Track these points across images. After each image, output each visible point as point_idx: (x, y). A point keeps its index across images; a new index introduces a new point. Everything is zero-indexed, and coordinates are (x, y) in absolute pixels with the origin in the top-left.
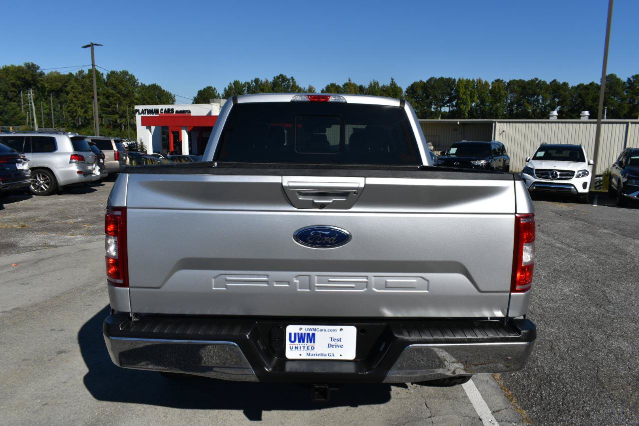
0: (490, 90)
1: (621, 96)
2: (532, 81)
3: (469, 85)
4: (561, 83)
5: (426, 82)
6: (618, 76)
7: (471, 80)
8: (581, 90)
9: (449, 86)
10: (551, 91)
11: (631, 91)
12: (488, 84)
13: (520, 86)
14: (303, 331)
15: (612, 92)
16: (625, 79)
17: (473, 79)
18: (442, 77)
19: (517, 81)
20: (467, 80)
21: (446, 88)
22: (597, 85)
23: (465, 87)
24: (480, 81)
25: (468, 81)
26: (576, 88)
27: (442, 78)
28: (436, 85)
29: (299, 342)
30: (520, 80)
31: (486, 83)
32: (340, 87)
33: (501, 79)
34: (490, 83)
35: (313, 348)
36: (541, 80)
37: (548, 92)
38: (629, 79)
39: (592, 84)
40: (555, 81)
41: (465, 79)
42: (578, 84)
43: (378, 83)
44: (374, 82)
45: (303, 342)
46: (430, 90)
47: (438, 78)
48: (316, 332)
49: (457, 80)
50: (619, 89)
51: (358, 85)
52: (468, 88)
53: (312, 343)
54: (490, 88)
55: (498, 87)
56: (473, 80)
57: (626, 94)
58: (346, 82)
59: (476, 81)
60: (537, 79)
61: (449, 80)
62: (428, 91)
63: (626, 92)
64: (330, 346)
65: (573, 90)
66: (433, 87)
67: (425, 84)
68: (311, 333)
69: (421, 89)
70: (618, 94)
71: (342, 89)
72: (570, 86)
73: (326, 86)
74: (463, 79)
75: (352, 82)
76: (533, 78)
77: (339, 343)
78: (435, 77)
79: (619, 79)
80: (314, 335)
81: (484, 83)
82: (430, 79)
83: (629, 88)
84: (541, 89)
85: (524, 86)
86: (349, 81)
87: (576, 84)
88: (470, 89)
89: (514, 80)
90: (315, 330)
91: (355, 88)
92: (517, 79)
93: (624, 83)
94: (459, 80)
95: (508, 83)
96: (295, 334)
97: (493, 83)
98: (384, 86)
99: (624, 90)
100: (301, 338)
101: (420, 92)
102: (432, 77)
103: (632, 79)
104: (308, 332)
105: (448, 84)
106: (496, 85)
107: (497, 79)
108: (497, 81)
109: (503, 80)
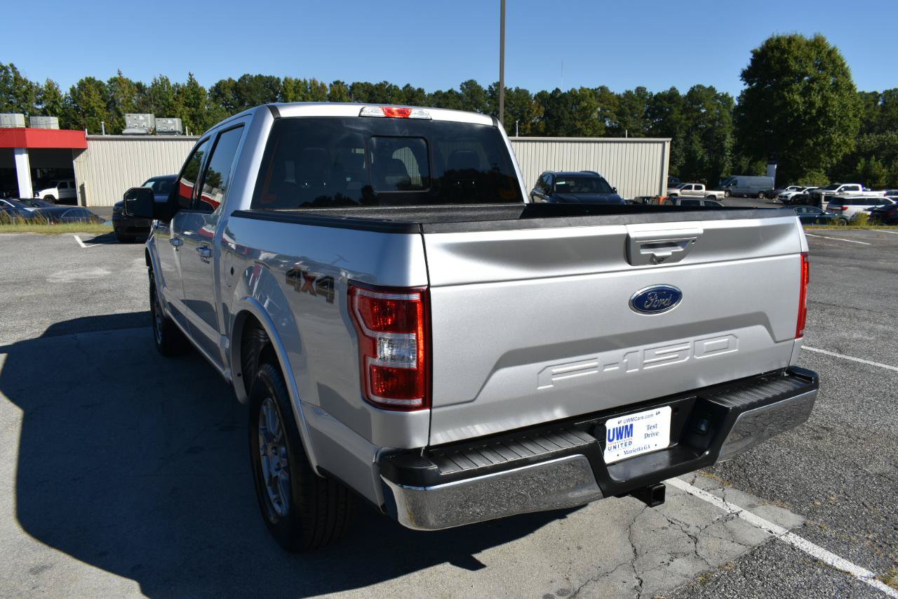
0: (328, 95)
1: (484, 108)
2: (381, 85)
3: (300, 87)
4: (416, 88)
5: (237, 80)
6: (479, 83)
7: (302, 80)
8: (440, 98)
9: (271, 88)
10: (406, 99)
11: (494, 102)
12: (325, 87)
13: (367, 91)
14: (622, 424)
15: (474, 102)
16: (485, 87)
17: (305, 80)
18: (260, 75)
19: (362, 84)
20: (296, 80)
21: (267, 90)
22: (457, 93)
23: (294, 89)
24: (314, 83)
25: (298, 82)
26: (434, 96)
27: (260, 77)
28: (252, 85)
29: (618, 439)
30: (366, 83)
31: (323, 86)
32: (104, 85)
33: (341, 81)
34: (328, 86)
35: (630, 443)
36: (391, 85)
37: (402, 100)
38: (490, 87)
39: (451, 92)
40: (408, 86)
41: (294, 79)
42: (436, 91)
43: (167, 80)
44: (162, 79)
45: (621, 438)
46: (244, 93)
47: (254, 76)
48: (633, 423)
49: (282, 79)
50: (482, 99)
51: (135, 81)
52: (298, 91)
53: (630, 437)
54: (329, 92)
55: (339, 91)
56: (305, 82)
57: (488, 105)
58: (113, 77)
59: (308, 82)
60: (386, 82)
61: (270, 79)
62: (242, 94)
63: (489, 103)
64: (647, 435)
65: (430, 98)
66: (248, 89)
67: (236, 84)
68: (629, 424)
69: (231, 92)
70: (481, 104)
71: (107, 86)
72: (426, 93)
73: (78, 82)
74: (291, 79)
75: (125, 76)
76: (382, 82)
77: (654, 431)
78: (251, 74)
79: (479, 87)
80: (631, 426)
81: (319, 85)
82: (244, 78)
83: (491, 97)
84: (393, 96)
85: (372, 92)
86: (120, 74)
87: (433, 92)
88: (302, 93)
89: (358, 83)
90: (632, 419)
91: (130, 87)
92: (363, 81)
93: (486, 91)
94: (286, 79)
95: (351, 87)
96: (614, 429)
97: (331, 85)
98: (177, 85)
99: (486, 100)
100: (620, 434)
101: (230, 96)
102: (246, 73)
103: (493, 87)
104: (626, 424)
105: (271, 85)
106: (336, 88)
107: (335, 80)
108: (337, 83)
109: (344, 82)
